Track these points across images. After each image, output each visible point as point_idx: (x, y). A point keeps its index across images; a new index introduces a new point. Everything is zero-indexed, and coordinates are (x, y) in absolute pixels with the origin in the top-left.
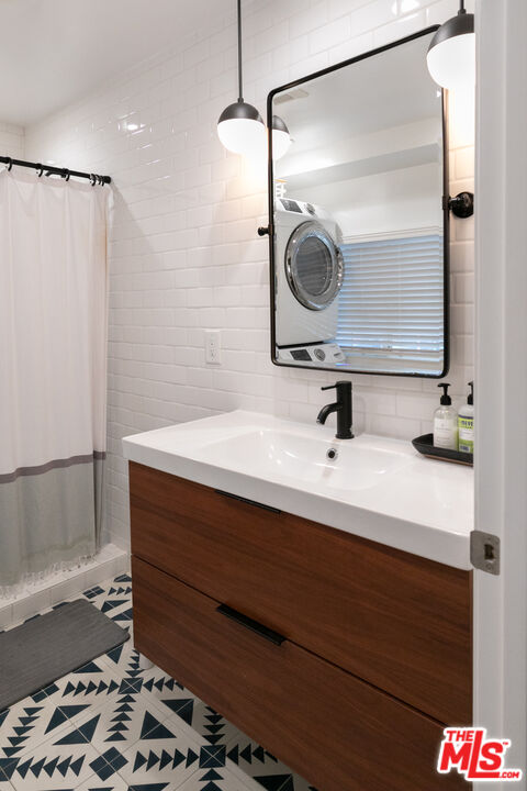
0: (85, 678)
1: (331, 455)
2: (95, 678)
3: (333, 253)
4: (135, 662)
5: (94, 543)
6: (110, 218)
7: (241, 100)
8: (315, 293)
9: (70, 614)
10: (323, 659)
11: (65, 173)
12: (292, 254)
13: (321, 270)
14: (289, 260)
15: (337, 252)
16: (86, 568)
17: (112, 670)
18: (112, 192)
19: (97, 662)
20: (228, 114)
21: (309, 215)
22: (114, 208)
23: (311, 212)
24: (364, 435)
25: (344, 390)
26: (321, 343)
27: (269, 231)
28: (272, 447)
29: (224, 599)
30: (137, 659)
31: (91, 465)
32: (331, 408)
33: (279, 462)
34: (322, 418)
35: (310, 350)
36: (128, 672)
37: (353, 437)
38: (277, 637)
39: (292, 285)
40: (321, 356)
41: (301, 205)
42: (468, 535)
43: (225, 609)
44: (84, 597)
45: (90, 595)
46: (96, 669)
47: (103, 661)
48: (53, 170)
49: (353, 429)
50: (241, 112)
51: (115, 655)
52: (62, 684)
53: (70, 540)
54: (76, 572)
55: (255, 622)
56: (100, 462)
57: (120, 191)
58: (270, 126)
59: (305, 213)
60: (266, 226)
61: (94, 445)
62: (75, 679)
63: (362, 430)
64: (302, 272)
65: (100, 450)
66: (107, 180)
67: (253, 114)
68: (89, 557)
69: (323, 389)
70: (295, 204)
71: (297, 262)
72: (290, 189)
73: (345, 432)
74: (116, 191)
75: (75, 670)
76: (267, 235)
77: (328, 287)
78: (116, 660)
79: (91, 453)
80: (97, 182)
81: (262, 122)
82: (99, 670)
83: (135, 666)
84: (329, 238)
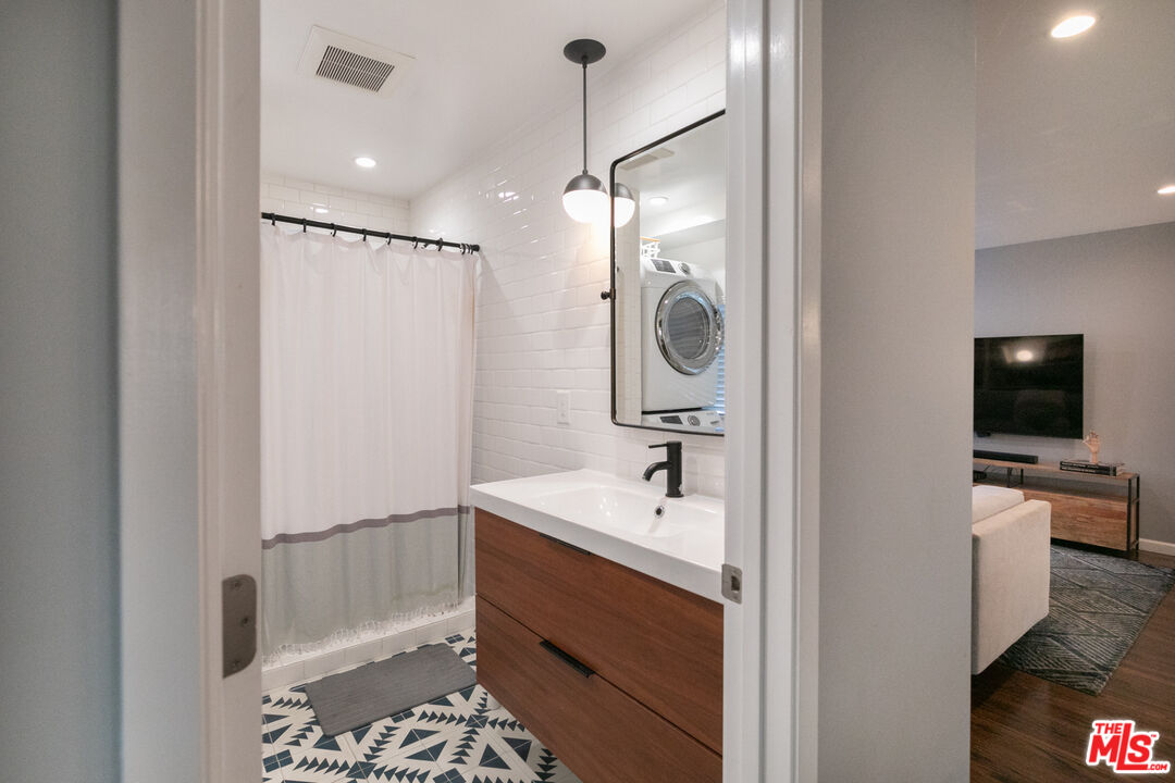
0: (439, 709)
1: (659, 512)
2: (447, 711)
3: (710, 314)
4: (482, 702)
5: (456, 591)
6: (478, 285)
7: (585, 172)
8: (690, 356)
9: (432, 654)
10: (621, 690)
11: (440, 243)
12: (664, 316)
13: (698, 332)
14: (660, 322)
15: (715, 312)
16: (449, 615)
17: (462, 706)
18: (480, 261)
19: (449, 697)
20: (573, 185)
21: (684, 275)
22: (481, 275)
23: (686, 271)
24: (695, 495)
25: (675, 450)
26: (699, 409)
27: (609, 295)
28: (605, 500)
29: (547, 636)
30: (485, 700)
31: (456, 517)
32: (659, 466)
33: (608, 513)
34: (648, 475)
35: (683, 416)
36: (477, 710)
37: (682, 496)
38: (587, 670)
39: (663, 349)
40: (695, 422)
41: (675, 264)
42: (720, 570)
43: (547, 644)
44: (446, 642)
45: (451, 641)
46: (448, 703)
47: (455, 698)
48: (427, 242)
49: (683, 488)
50: (584, 183)
51: (466, 694)
52: (418, 711)
53: (435, 586)
54: (439, 618)
55: (569, 656)
56: (465, 515)
57: (487, 258)
58: (613, 194)
59: (679, 273)
60: (608, 291)
61: (460, 499)
62: (429, 709)
63: (693, 490)
64: (674, 337)
65: (464, 504)
66: (476, 248)
67: (595, 184)
68: (452, 606)
69: (650, 447)
70: (668, 263)
71: (669, 325)
72: (666, 246)
73: (674, 490)
74: (483, 258)
75: (429, 702)
76: (609, 299)
77: (704, 350)
78: (467, 698)
79: (456, 506)
80: (467, 251)
81: (605, 191)
82: (451, 705)
83: (483, 706)
84: (707, 298)
